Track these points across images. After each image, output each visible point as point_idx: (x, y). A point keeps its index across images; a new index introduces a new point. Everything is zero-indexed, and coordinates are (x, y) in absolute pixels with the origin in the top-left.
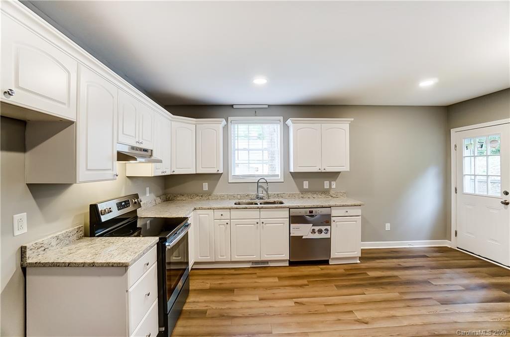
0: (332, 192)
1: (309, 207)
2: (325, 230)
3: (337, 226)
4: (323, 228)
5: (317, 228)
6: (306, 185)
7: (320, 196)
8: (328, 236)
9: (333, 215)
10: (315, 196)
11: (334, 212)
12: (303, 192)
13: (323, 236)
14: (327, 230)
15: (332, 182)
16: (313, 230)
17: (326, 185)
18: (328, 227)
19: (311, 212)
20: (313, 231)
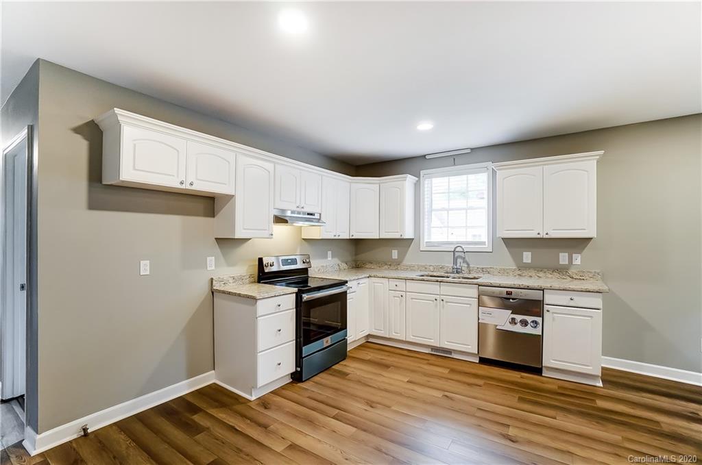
0: (572, 271)
1: (506, 286)
2: (533, 322)
3: (554, 319)
4: (529, 319)
5: (519, 318)
6: (527, 257)
7: (550, 276)
8: (537, 332)
9: (546, 301)
10: (541, 274)
11: (549, 298)
12: (522, 267)
13: (529, 330)
14: (536, 322)
15: (574, 255)
16: (513, 319)
17: (563, 258)
18: (539, 320)
19: (509, 293)
20: (513, 321)
